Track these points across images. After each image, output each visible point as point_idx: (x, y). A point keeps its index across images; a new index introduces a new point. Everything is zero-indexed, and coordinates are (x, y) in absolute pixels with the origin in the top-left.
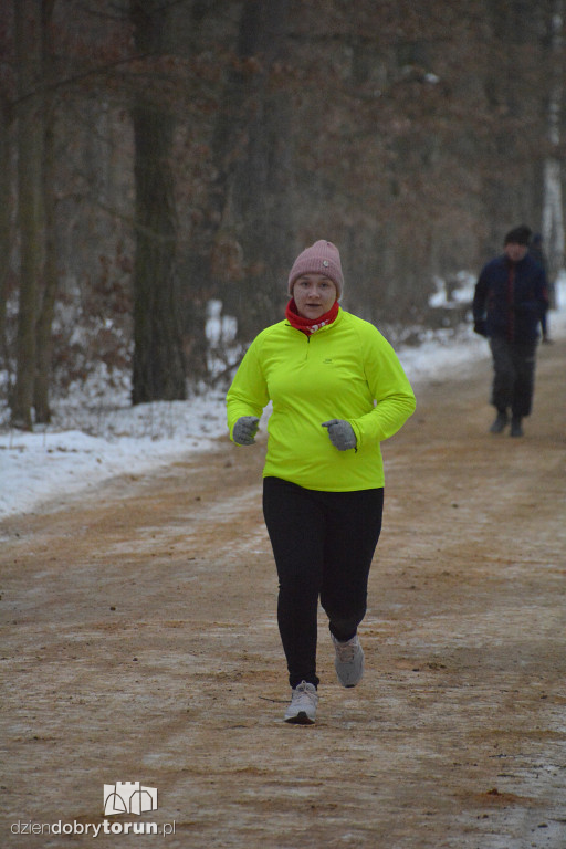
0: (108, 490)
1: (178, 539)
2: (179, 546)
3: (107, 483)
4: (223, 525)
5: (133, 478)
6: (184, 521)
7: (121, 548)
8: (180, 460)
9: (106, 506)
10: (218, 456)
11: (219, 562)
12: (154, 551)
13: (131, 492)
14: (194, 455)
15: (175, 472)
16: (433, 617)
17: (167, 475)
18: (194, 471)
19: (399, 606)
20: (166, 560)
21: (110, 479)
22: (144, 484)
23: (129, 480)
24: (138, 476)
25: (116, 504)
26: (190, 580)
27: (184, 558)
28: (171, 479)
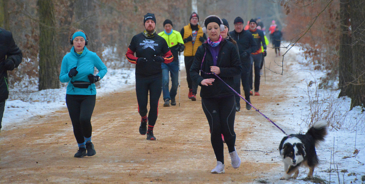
0: (32, 121)
1: (60, 138)
3: (31, 119)
5: (41, 117)
8: (58, 110)
13: (41, 122)
14: (63, 108)
15: (57, 114)
16: (156, 163)
17: (53, 116)
18: (64, 114)
19: (144, 159)
21: (32, 117)
22: (45, 119)
23: (39, 117)
24: (43, 116)
25: (35, 126)
26: (66, 152)
27: (63, 144)
28: (55, 117)
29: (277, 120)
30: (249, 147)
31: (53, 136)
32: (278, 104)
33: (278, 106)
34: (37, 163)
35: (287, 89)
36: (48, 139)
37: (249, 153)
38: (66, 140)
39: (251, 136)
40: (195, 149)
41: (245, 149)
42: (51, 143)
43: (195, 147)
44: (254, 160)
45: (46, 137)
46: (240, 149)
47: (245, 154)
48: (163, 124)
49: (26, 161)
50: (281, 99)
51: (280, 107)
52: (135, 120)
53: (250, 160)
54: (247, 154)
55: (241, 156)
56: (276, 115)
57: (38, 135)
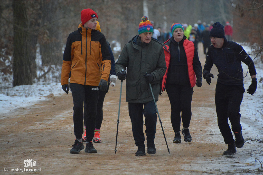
0: (17, 112)
1: (50, 125)
2: (51, 126)
3: (16, 110)
4: (62, 121)
5: (24, 109)
6: (49, 120)
7: (32, 128)
8: (37, 103)
9: (19, 117)
10: (49, 102)
11: (66, 130)
12: (43, 128)
13: (25, 113)
14: (41, 102)
15: (37, 107)
17: (34, 108)
18: (43, 106)
20: (48, 130)
21: (16, 109)
22: (28, 110)
23: (23, 109)
24: (25, 108)
25: (22, 116)
26: (60, 135)
27: (55, 130)
28: (36, 109)
30: (213, 132)
31: (42, 123)
34: (39, 143)
36: (39, 126)
37: (214, 136)
38: (56, 127)
39: (213, 124)
40: (168, 133)
41: (210, 134)
42: (44, 129)
43: (168, 132)
44: (219, 141)
45: (37, 124)
46: (206, 134)
47: (210, 138)
49: (30, 142)
52: (109, 111)
53: (216, 142)
54: (212, 137)
55: (208, 139)
57: (29, 123)
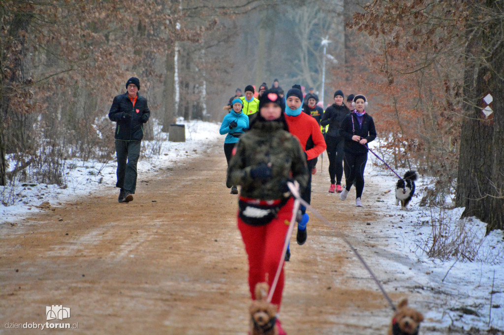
29: (378, 245)
30: (356, 274)
32: (369, 224)
33: (369, 226)
35: (371, 204)
37: (360, 281)
44: (371, 288)
46: (345, 276)
48: (216, 241)
50: (370, 217)
51: (373, 227)
54: (357, 281)
56: (372, 238)
